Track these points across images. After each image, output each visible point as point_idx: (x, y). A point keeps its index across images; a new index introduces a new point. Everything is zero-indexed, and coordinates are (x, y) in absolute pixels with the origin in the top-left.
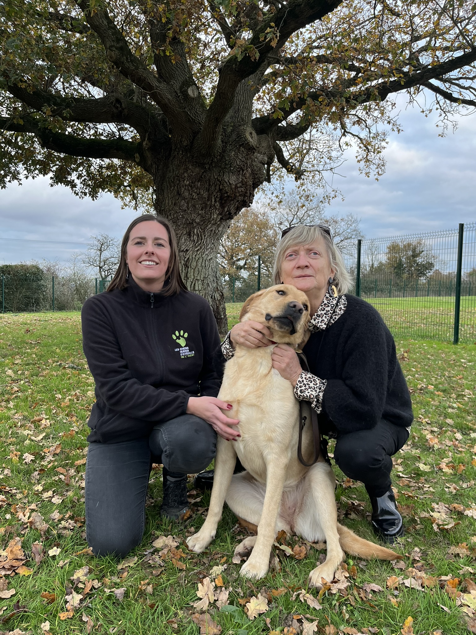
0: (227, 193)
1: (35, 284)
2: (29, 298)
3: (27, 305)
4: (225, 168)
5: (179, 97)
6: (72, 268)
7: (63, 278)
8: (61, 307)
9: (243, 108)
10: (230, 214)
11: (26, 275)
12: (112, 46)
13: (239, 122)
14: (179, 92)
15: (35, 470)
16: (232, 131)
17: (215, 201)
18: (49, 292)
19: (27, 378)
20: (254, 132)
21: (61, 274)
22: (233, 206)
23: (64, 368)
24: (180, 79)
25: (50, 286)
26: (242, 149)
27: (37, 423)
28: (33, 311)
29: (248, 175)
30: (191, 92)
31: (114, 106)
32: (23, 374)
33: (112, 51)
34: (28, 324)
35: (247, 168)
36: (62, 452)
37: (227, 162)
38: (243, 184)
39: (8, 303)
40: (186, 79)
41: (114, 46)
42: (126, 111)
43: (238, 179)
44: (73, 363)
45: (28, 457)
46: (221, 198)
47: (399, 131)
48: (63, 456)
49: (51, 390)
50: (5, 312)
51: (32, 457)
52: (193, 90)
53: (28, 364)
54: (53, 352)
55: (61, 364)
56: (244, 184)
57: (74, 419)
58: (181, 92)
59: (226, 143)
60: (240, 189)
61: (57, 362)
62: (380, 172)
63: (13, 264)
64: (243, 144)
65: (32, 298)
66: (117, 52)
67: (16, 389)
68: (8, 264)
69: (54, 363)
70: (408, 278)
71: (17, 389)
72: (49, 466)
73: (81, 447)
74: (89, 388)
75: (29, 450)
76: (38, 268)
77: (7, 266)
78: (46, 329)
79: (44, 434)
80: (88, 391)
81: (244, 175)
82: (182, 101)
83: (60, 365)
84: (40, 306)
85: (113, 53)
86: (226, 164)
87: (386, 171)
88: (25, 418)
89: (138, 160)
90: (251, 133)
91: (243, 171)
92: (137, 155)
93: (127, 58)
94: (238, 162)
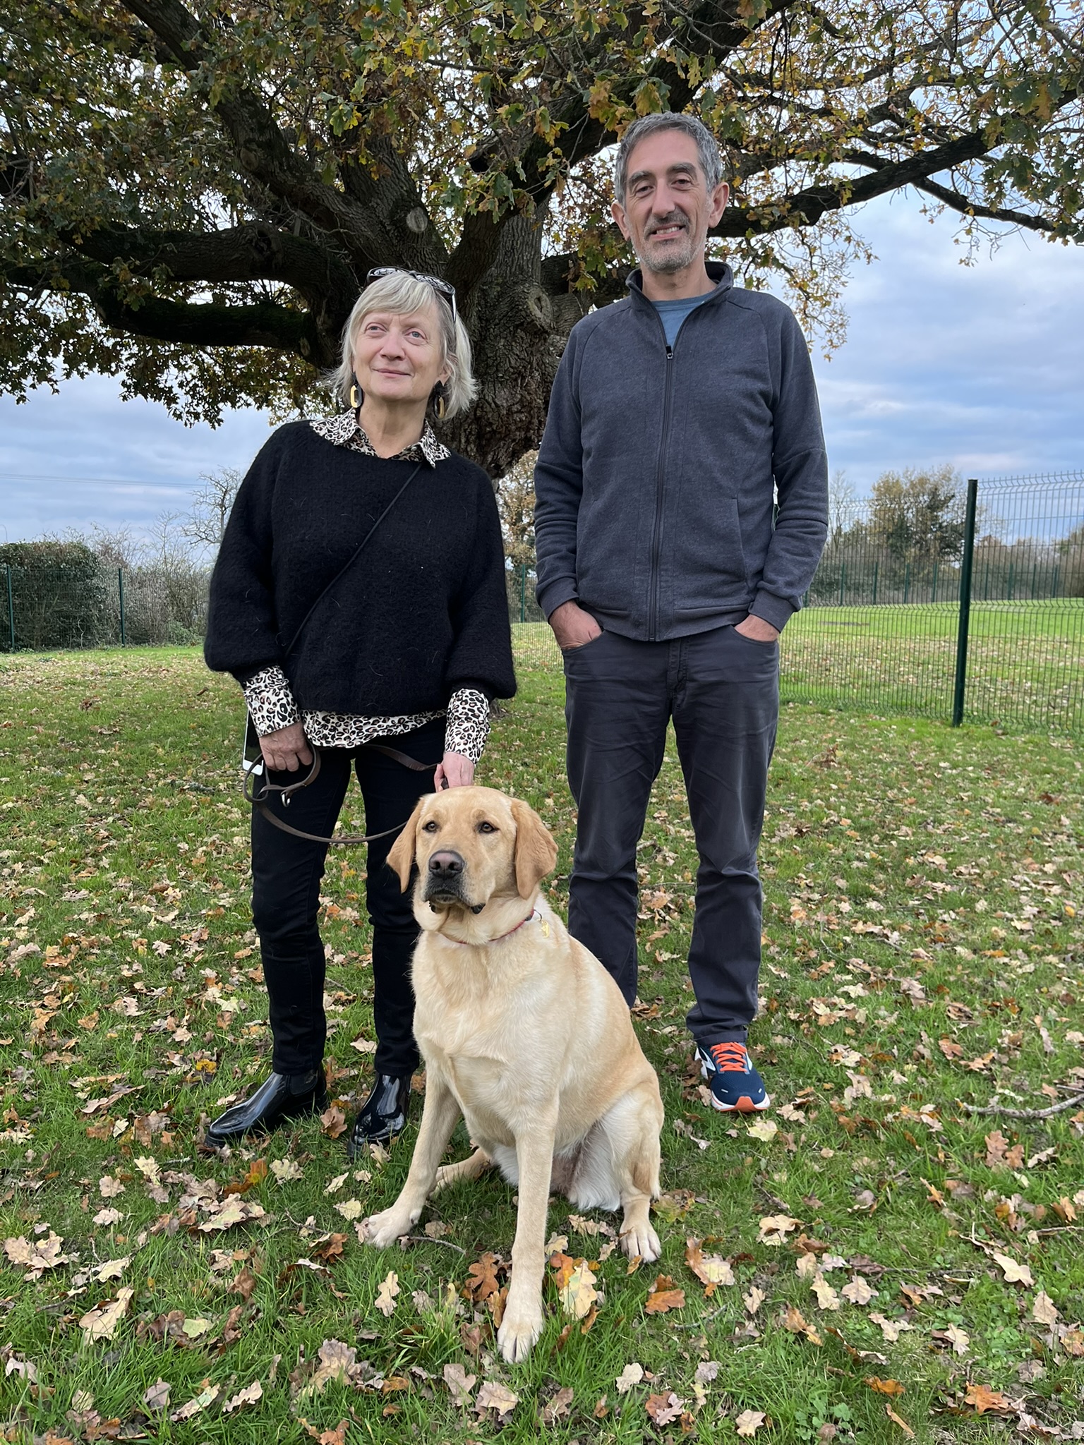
0: (491, 424)
1: (79, 585)
2: (68, 617)
3: (64, 632)
4: (486, 373)
5: (388, 232)
6: (159, 546)
7: (140, 568)
8: (140, 636)
9: (522, 243)
10: (498, 467)
11: (58, 564)
12: (250, 141)
13: (515, 275)
14: (387, 222)
15: (177, 965)
16: (500, 295)
17: (468, 442)
18: (112, 601)
19: (116, 811)
20: (544, 296)
21: (135, 562)
22: (503, 451)
23: (182, 791)
24: (390, 196)
25: (113, 589)
26: (520, 333)
27: (159, 895)
28: (78, 645)
29: (534, 386)
30: (413, 222)
31: (256, 247)
32: (106, 803)
33: (251, 151)
34: (80, 684)
35: (531, 372)
36: (211, 939)
37: (490, 362)
38: (523, 407)
39: (22, 630)
40: (402, 195)
41: (252, 140)
42: (280, 256)
43: (513, 396)
44: (196, 778)
45: (162, 947)
46: (480, 436)
47: (869, 257)
48: (214, 945)
49: (167, 835)
50: (17, 649)
51: (167, 947)
52: (416, 218)
53: (110, 783)
54: (151, 755)
55: (173, 781)
56: (526, 406)
57: (220, 886)
58: (393, 223)
59: (487, 320)
60: (517, 417)
61: (165, 777)
62: (835, 341)
63: (29, 541)
64: (522, 324)
65: (75, 618)
66: (260, 153)
67: (104, 833)
68: (18, 543)
69: (159, 779)
70: (918, 559)
71: (106, 834)
72: (197, 959)
73: (241, 931)
74: (235, 829)
75: (159, 935)
76: (84, 551)
77: (16, 547)
78: (119, 695)
79: (176, 912)
80: (233, 835)
81: (526, 388)
82: (395, 242)
83: (173, 783)
84: (92, 634)
85: (252, 155)
86: (488, 366)
87: (847, 338)
88: (135, 886)
89: (306, 352)
90: (539, 299)
91: (523, 378)
92: (304, 342)
93: (281, 164)
94: (513, 362)
